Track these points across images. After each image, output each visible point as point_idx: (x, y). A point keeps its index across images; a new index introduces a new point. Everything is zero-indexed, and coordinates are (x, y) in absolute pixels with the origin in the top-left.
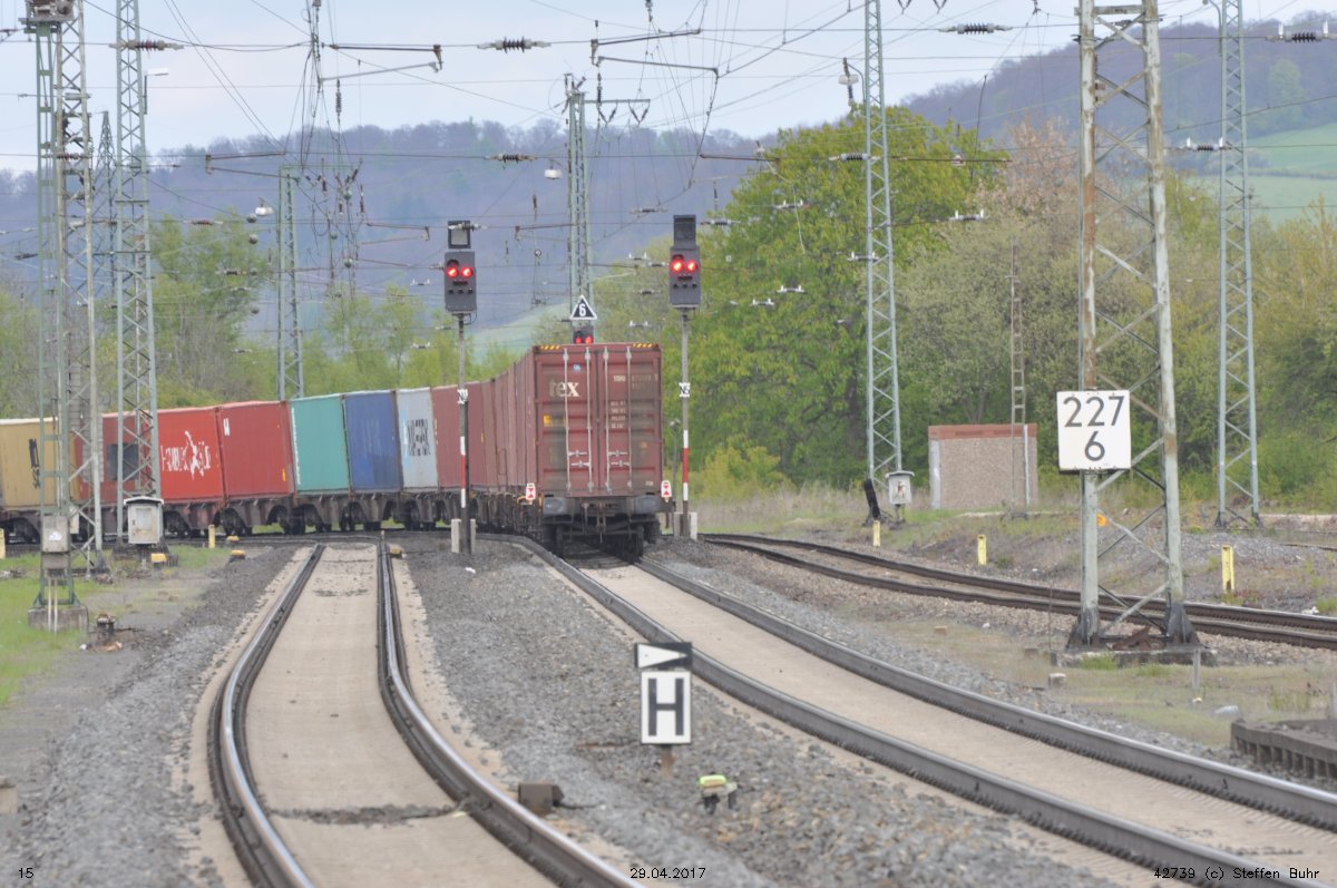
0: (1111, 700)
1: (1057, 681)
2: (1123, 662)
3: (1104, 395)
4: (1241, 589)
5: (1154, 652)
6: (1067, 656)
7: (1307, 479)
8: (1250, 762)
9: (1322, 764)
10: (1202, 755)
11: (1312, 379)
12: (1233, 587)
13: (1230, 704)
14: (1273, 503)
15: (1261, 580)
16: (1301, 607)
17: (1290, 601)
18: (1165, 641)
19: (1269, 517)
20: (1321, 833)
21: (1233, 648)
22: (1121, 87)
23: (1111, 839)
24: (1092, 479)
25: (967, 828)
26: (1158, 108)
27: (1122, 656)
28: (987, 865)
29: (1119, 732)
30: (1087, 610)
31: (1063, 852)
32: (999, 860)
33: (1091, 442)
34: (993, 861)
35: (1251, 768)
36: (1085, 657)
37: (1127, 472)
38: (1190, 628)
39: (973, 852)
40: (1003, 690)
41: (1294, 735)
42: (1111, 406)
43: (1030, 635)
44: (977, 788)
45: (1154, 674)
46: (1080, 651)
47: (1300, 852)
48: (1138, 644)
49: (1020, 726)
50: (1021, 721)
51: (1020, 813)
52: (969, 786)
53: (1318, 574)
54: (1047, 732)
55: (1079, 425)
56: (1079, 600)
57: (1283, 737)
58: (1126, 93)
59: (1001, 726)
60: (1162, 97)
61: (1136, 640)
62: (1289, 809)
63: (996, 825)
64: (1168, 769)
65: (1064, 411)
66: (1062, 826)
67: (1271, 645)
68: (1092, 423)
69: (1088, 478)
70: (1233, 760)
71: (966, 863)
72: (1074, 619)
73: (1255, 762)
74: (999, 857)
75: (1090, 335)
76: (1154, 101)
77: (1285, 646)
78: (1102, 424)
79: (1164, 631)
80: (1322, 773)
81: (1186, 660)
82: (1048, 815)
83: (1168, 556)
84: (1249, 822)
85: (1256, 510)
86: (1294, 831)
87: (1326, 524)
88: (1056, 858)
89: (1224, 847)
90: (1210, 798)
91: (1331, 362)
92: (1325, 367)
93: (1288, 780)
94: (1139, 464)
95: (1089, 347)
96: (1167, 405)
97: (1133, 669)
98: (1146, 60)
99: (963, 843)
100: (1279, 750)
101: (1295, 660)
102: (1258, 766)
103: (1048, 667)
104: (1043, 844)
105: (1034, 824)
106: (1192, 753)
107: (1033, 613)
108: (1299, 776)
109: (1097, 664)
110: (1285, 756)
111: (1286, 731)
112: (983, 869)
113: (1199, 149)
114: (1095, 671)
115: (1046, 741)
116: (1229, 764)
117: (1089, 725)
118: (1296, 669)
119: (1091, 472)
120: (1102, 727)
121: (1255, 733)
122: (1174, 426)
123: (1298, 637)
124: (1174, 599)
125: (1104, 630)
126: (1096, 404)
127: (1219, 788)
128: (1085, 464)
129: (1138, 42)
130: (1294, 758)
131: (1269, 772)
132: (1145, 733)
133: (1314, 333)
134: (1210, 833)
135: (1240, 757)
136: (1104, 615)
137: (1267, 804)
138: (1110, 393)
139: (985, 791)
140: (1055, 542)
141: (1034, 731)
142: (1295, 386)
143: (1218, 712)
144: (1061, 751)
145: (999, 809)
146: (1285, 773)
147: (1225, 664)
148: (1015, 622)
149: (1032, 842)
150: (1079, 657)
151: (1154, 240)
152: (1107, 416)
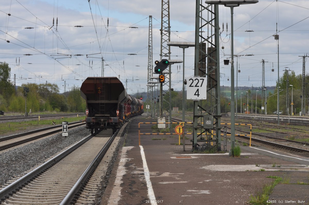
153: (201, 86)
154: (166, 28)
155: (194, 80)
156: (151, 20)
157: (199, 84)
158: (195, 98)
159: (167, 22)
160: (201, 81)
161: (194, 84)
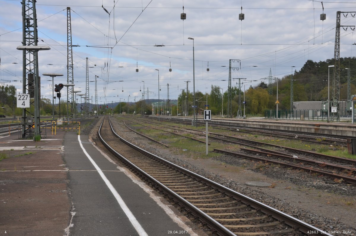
153: (26, 100)
154: (70, 65)
155: (21, 96)
156: (87, 60)
157: (25, 98)
158: (22, 107)
159: (71, 61)
160: (26, 97)
161: (21, 98)
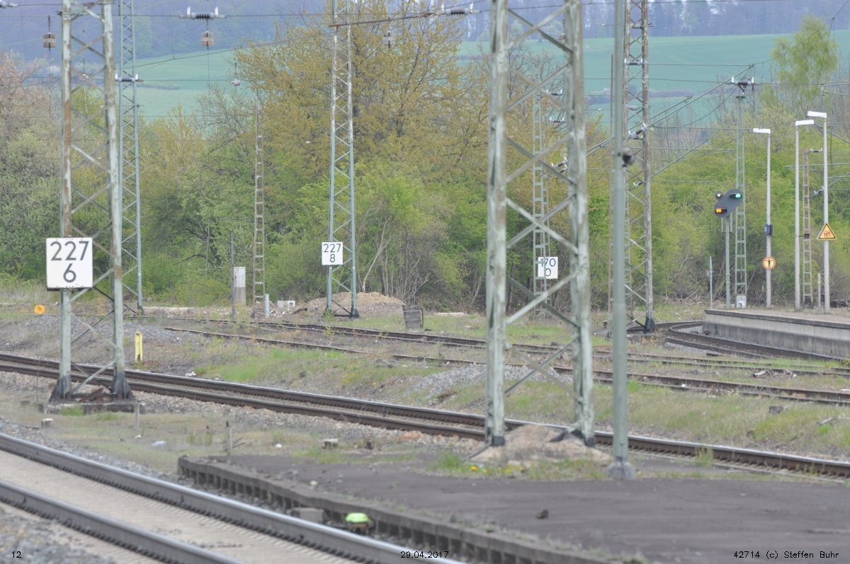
0: (85, 437)
1: (47, 424)
2: (86, 410)
3: (76, 240)
4: (146, 360)
5: (106, 404)
6: (50, 406)
7: (170, 285)
8: (193, 483)
9: (241, 486)
10: (160, 477)
11: (174, 221)
12: (141, 358)
13: (161, 440)
14: (149, 299)
15: (158, 354)
16: (185, 371)
17: (178, 368)
18: (112, 397)
19: (149, 309)
20: (250, 533)
21: (153, 400)
22: (88, 45)
23: (122, 537)
24: (67, 295)
25: (26, 529)
26: (112, 59)
27: (85, 406)
28: (46, 555)
29: (101, 461)
30: (64, 377)
31: (92, 546)
32: (54, 552)
33: (68, 271)
34: (50, 553)
35: (193, 487)
36: (62, 407)
37: (90, 289)
38: (129, 388)
39: (36, 546)
40: (18, 431)
41: (222, 466)
42: (80, 247)
43: (18, 390)
44: (25, 501)
45: (108, 419)
46: (59, 403)
47: (241, 546)
48: (95, 399)
49: (37, 457)
50: (38, 453)
51: (58, 519)
52: (20, 500)
53: (194, 350)
54: (57, 461)
55: (60, 259)
56: (58, 368)
57: (214, 468)
58: (91, 49)
59: (26, 457)
60: (114, 52)
61: (94, 396)
62: (229, 516)
63: (43, 527)
64: (142, 488)
65: (51, 251)
66: (88, 528)
67: (177, 399)
68: (69, 258)
69: (65, 293)
70: (179, 481)
71: (32, 554)
72: (55, 381)
73: (195, 483)
74: (53, 549)
75: (68, 202)
76: (109, 55)
77: (186, 400)
78: (74, 259)
79: (112, 390)
80: (241, 491)
81: (125, 409)
82: (76, 521)
83: (115, 343)
84: (202, 525)
85: (140, 305)
86: (233, 531)
87: (184, 314)
88: (89, 551)
89: (191, 542)
90: (173, 508)
91: (186, 211)
92: (183, 214)
93: (220, 495)
94: (97, 285)
95: (67, 210)
96: (116, 248)
97: (95, 415)
98: (103, 28)
99: (28, 540)
100: (211, 476)
101: (193, 410)
102: (198, 485)
103: (39, 414)
104: (77, 540)
105: (69, 526)
106: (153, 476)
107: (18, 375)
108: (226, 493)
109: (70, 412)
110: (215, 480)
111: (215, 464)
112: (43, 558)
113: (123, 81)
114: (71, 416)
115: (57, 467)
116: (179, 484)
117: (81, 456)
118: (196, 415)
119: (67, 289)
120: (89, 457)
121: (195, 465)
122: (120, 260)
123: (193, 394)
124: (118, 370)
125: (74, 390)
126: (71, 246)
127: (179, 501)
128: (63, 284)
129: (98, 17)
130: (222, 481)
131: (206, 490)
132: (119, 462)
133: (176, 192)
134: (180, 532)
135: (184, 479)
136: (74, 378)
137: (213, 512)
138: (80, 239)
139: (29, 503)
140: (19, 325)
141: (48, 461)
142: (163, 225)
143: (154, 444)
144: (68, 474)
145: (43, 516)
146: (217, 491)
147: (149, 411)
148: (7, 381)
149: (70, 538)
150: (58, 407)
151: (108, 143)
152: (77, 254)
